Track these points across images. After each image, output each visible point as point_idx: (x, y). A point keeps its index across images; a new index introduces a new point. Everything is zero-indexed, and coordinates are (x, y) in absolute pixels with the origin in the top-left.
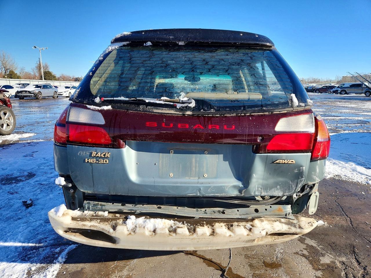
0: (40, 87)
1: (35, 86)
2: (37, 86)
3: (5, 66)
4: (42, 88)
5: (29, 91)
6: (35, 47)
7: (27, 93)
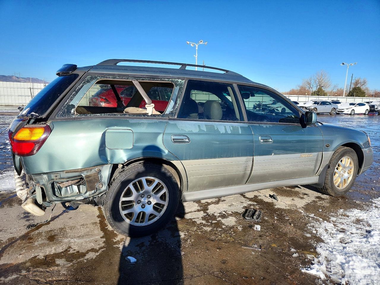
0: (318, 103)
1: (313, 103)
2: (316, 103)
3: (320, 84)
4: (319, 105)
5: (305, 107)
6: (343, 64)
7: (304, 108)
